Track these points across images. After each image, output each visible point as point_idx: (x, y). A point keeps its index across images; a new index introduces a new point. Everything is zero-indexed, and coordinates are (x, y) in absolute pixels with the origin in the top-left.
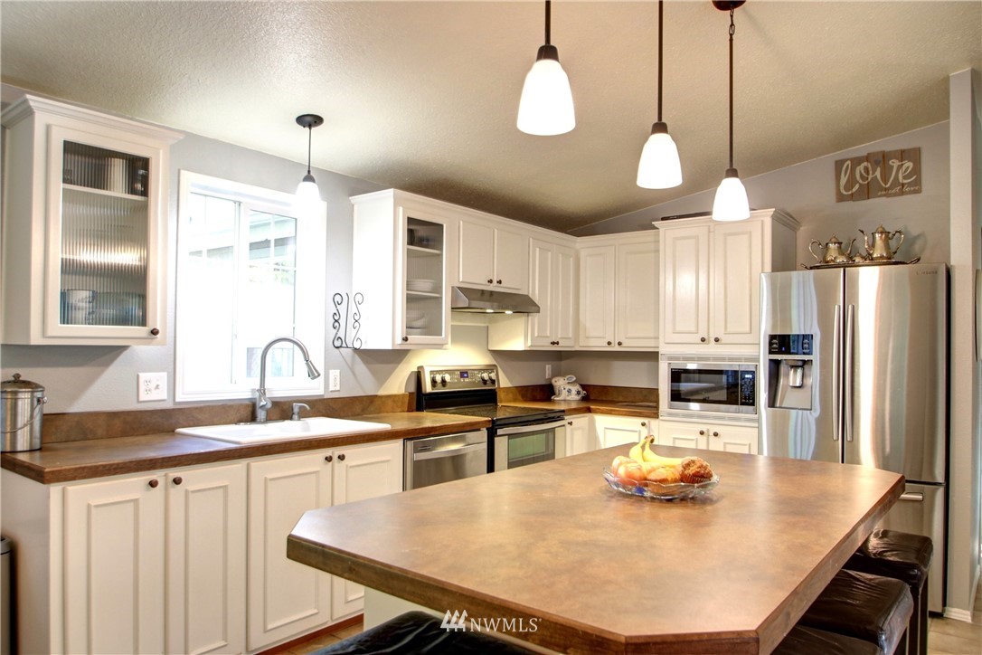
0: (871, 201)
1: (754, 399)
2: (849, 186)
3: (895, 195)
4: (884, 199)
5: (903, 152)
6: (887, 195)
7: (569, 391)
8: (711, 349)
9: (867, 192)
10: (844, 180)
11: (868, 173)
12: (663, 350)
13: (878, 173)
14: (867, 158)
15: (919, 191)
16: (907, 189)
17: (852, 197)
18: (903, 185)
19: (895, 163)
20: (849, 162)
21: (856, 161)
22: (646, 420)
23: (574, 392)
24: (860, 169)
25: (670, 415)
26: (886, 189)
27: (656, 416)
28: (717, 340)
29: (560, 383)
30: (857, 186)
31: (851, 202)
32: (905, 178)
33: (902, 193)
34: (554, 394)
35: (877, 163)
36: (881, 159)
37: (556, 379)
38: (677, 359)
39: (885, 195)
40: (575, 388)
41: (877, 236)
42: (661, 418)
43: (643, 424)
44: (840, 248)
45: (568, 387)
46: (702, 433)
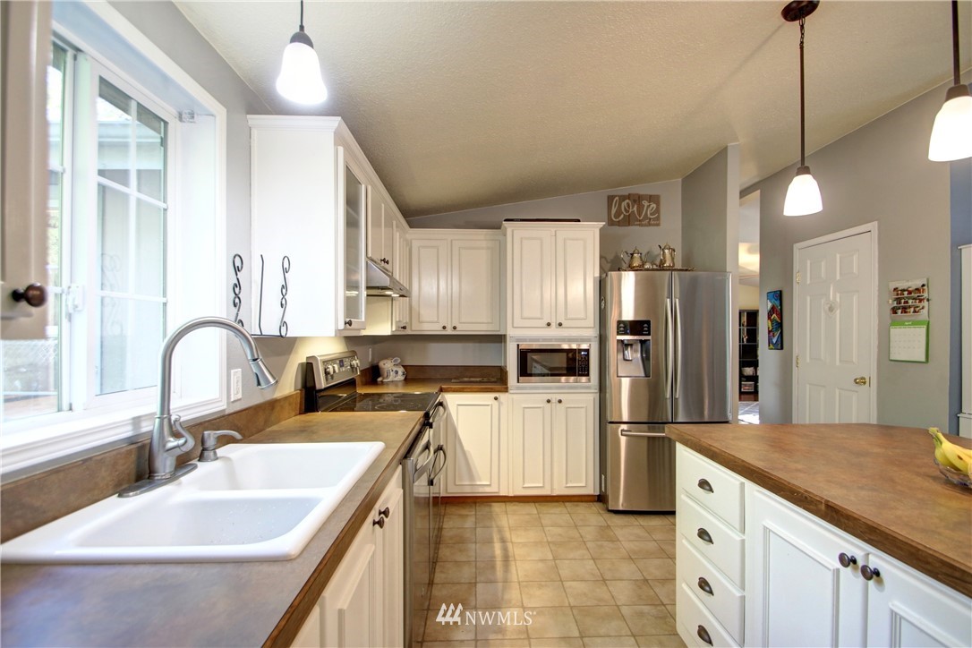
0: (629, 227)
1: (588, 371)
2: (618, 213)
3: (645, 225)
4: (638, 227)
5: (651, 196)
6: (641, 225)
7: (397, 372)
8: (554, 332)
9: (628, 221)
10: (614, 210)
11: (629, 207)
12: (511, 332)
13: (635, 209)
14: (629, 197)
15: (658, 225)
16: (652, 222)
17: (619, 224)
18: (650, 219)
19: (645, 203)
20: (617, 198)
21: (623, 198)
22: (497, 395)
23: (400, 373)
24: (624, 204)
25: (518, 388)
26: (640, 221)
27: (506, 390)
28: (560, 325)
29: (387, 365)
30: (622, 216)
31: (618, 227)
32: (651, 214)
33: (649, 225)
34: (379, 376)
35: (635, 201)
36: (637, 199)
37: (385, 361)
38: (525, 340)
39: (639, 225)
40: (401, 370)
41: (666, 251)
42: (511, 391)
43: (496, 399)
44: (641, 257)
45: (395, 369)
46: (549, 401)
